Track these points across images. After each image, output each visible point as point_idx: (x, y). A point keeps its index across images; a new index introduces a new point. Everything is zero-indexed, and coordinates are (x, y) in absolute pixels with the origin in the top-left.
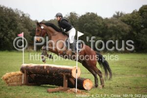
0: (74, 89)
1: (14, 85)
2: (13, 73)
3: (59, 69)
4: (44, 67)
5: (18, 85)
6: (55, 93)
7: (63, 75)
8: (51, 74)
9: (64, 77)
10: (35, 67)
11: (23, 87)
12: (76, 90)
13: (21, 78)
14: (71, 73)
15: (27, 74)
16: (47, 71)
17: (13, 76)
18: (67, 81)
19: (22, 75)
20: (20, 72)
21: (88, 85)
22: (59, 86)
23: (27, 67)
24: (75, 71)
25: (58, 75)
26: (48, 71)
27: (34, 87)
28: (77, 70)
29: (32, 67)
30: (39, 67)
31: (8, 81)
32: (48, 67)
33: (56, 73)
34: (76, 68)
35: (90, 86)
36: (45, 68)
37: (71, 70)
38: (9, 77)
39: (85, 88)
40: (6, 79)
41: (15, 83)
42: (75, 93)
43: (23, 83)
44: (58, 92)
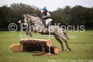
1: (16, 52)
2: (15, 45)
3: (40, 41)
4: (32, 40)
5: (18, 52)
7: (42, 45)
8: (35, 44)
9: (43, 46)
10: (27, 40)
11: (21, 53)
12: (50, 54)
13: (20, 48)
14: (46, 44)
15: (23, 45)
17: (16, 46)
18: (44, 49)
20: (20, 44)
21: (56, 51)
23: (23, 41)
24: (49, 42)
25: (40, 45)
26: (34, 43)
30: (29, 40)
31: (13, 49)
32: (34, 40)
33: (38, 44)
34: (49, 40)
36: (32, 41)
37: (46, 42)
38: (13, 47)
40: (12, 49)
41: (17, 51)
42: (49, 56)
43: (22, 50)
44: (39, 55)
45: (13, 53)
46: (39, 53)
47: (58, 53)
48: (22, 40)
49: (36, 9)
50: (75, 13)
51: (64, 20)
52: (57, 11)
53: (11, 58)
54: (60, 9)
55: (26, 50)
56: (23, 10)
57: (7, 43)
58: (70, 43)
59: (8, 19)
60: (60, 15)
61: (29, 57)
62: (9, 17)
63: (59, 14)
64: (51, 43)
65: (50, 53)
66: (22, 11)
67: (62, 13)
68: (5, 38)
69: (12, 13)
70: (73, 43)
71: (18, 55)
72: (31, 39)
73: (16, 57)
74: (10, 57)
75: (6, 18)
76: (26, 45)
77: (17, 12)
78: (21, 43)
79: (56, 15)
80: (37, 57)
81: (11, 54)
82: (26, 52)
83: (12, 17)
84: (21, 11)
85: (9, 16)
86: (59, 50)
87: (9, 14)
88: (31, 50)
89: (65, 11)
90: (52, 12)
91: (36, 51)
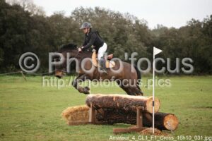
0: (151, 128)
1: (76, 124)
2: (76, 107)
4: (112, 98)
5: (81, 124)
7: (136, 110)
9: (138, 112)
10: (103, 98)
11: (87, 126)
13: (87, 114)
14: (145, 106)
15: (93, 110)
16: (116, 104)
17: (77, 111)
18: (141, 117)
19: (88, 109)
20: (85, 106)
21: (169, 123)
22: (132, 124)
23: (93, 98)
24: (151, 103)
26: (118, 105)
27: (101, 126)
28: (153, 102)
29: (99, 99)
30: (107, 98)
32: (118, 98)
33: (127, 106)
34: (151, 99)
35: (174, 124)
36: (114, 99)
37: (146, 102)
38: (71, 113)
39: (167, 127)
43: (90, 121)
44: (129, 133)
45: (69, 127)
46: (128, 127)
47: (174, 128)
52: (187, 27)
53: (62, 138)
54: (195, 22)
55: (99, 120)
61: (106, 135)
64: (156, 103)
65: (155, 127)
67: (199, 32)
71: (80, 130)
72: (111, 95)
74: (61, 135)
76: (99, 108)
78: (88, 103)
79: (183, 37)
81: (65, 128)
82: (99, 124)
86: (177, 123)
88: (112, 121)
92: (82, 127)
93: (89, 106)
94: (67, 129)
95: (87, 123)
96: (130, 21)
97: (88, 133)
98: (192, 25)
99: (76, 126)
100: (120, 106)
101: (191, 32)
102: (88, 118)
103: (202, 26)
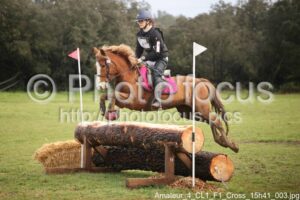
2: (58, 144)
3: (153, 132)
4: (122, 128)
5: (67, 171)
6: (142, 190)
8: (137, 144)
10: (106, 128)
11: (78, 175)
13: (77, 155)
14: (180, 141)
15: (89, 147)
16: (129, 138)
17: (60, 150)
18: (171, 159)
20: (74, 141)
21: (219, 170)
23: (89, 128)
25: (153, 148)
26: (132, 138)
27: (102, 175)
28: (193, 135)
29: (98, 130)
30: (114, 128)
31: (48, 161)
32: (132, 128)
33: (147, 141)
36: (126, 130)
40: (43, 159)
41: (64, 167)
43: (82, 166)
45: (48, 177)
46: (149, 176)
48: (85, 124)
49: (129, 6)
50: (285, 23)
51: (240, 50)
52: (212, 14)
54: (224, 6)
55: (97, 166)
56: (79, 9)
57: (18, 139)
58: (267, 142)
59: (16, 42)
60: (223, 30)
61: (115, 191)
62: (23, 38)
63: (219, 27)
66: (76, 11)
67: (233, 24)
68: (9, 117)
69: (34, 21)
70: (281, 141)
71: (68, 182)
73: (61, 192)
74: (38, 192)
75: (11, 41)
77: (55, 15)
78: (79, 135)
79: (207, 29)
80: (144, 193)
81: (42, 178)
82: (98, 171)
83: (35, 36)
84: (69, 13)
85: (22, 33)
87: (23, 23)
88: (120, 166)
89: (242, 16)
90: (191, 20)
91: (139, 171)
92: (70, 177)
93: (81, 141)
94: (46, 181)
95: (78, 170)
96: (122, 5)
97: (84, 188)
98: (219, 11)
99: (59, 176)
100: (136, 141)
101: (218, 23)
102: (79, 162)
103: (235, 13)
